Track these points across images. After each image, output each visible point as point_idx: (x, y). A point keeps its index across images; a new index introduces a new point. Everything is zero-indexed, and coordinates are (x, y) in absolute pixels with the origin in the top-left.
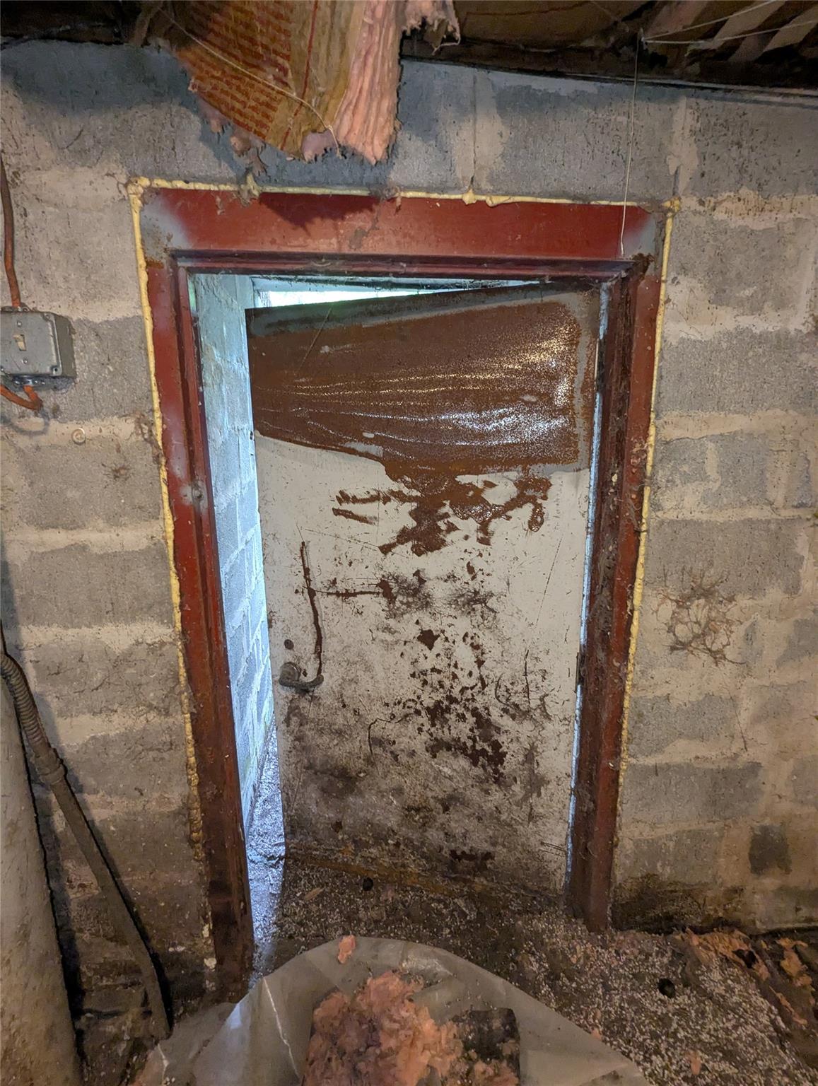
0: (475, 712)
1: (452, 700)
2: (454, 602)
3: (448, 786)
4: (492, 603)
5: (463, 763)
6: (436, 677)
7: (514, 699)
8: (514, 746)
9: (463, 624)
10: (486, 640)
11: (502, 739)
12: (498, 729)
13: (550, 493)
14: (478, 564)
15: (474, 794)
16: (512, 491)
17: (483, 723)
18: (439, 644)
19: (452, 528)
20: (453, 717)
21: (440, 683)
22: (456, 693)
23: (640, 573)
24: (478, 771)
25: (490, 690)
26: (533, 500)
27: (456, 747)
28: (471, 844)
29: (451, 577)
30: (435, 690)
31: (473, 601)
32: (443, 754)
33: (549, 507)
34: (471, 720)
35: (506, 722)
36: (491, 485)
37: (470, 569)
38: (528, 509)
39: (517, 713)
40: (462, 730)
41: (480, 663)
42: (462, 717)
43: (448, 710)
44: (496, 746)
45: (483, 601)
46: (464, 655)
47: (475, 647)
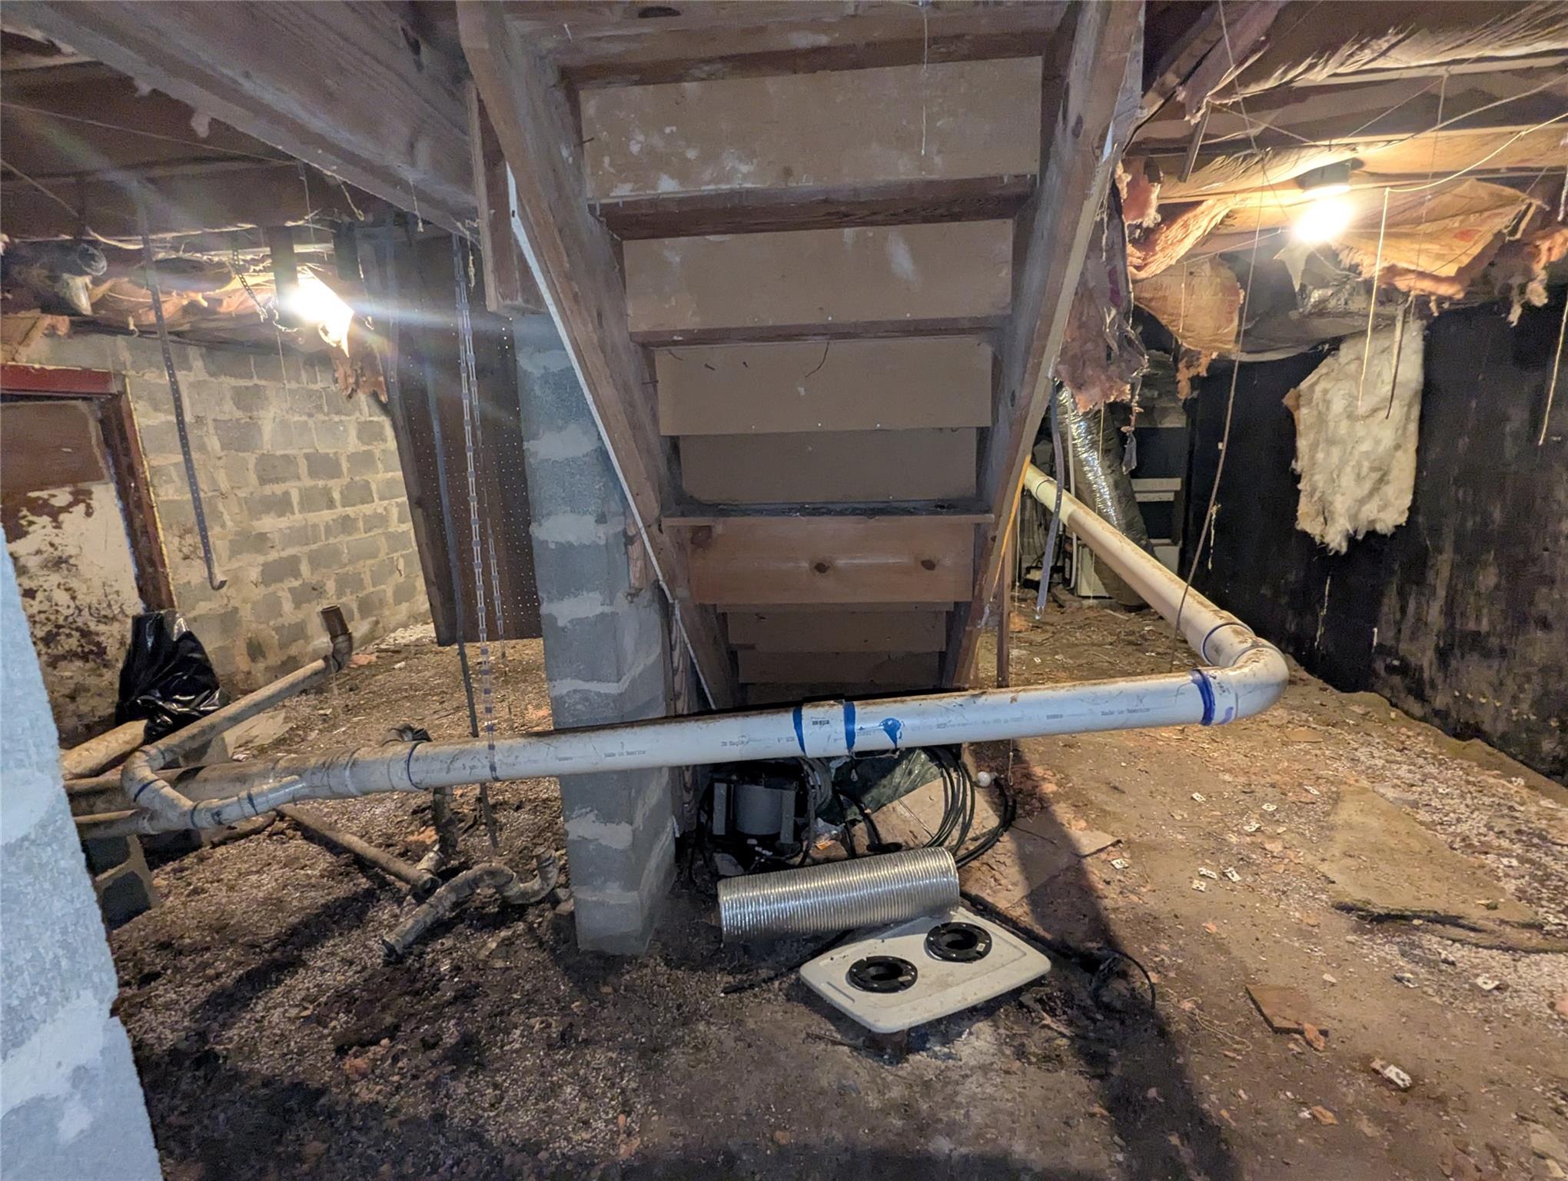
0: (77, 629)
1: (59, 627)
2: (44, 566)
3: (71, 684)
4: (72, 561)
5: (79, 663)
6: (43, 616)
7: (103, 613)
8: (110, 641)
9: (55, 578)
10: (74, 583)
11: (102, 639)
12: (97, 634)
13: (94, 496)
14: (56, 541)
15: (92, 681)
16: (70, 498)
17: (85, 633)
18: (40, 596)
19: (31, 523)
20: (63, 637)
21: (48, 619)
22: (61, 621)
23: (159, 525)
24: (90, 665)
25: (86, 612)
26: (83, 501)
27: (71, 655)
28: (98, 714)
29: (39, 552)
30: (44, 624)
31: (59, 563)
32: (62, 664)
33: (94, 503)
34: (76, 634)
35: (102, 628)
36: (54, 496)
37: (52, 545)
38: (82, 507)
39: (106, 620)
40: (72, 643)
41: (74, 598)
42: (69, 636)
43: (58, 634)
44: (98, 644)
45: (66, 562)
46: (62, 597)
47: (67, 590)
